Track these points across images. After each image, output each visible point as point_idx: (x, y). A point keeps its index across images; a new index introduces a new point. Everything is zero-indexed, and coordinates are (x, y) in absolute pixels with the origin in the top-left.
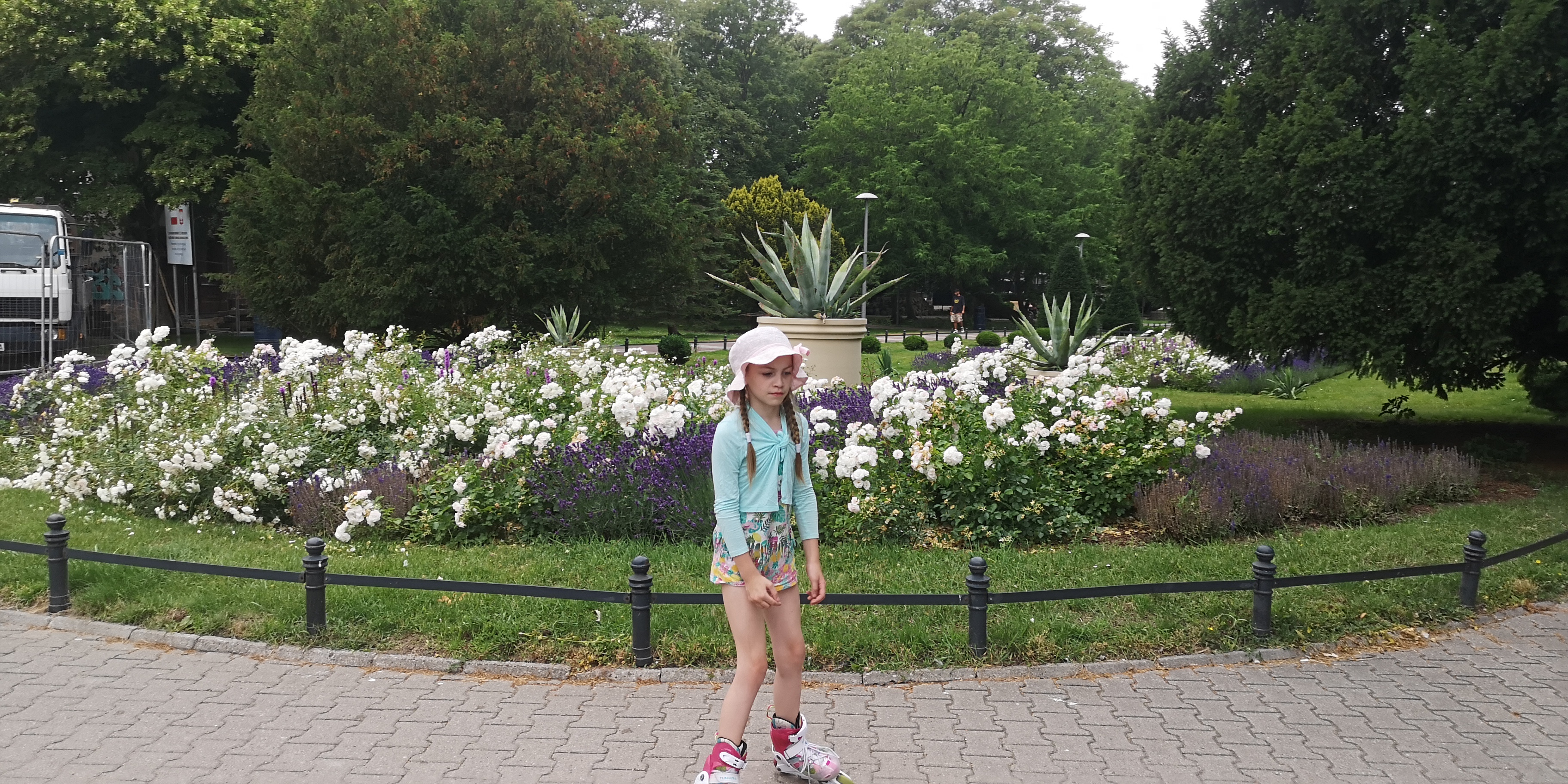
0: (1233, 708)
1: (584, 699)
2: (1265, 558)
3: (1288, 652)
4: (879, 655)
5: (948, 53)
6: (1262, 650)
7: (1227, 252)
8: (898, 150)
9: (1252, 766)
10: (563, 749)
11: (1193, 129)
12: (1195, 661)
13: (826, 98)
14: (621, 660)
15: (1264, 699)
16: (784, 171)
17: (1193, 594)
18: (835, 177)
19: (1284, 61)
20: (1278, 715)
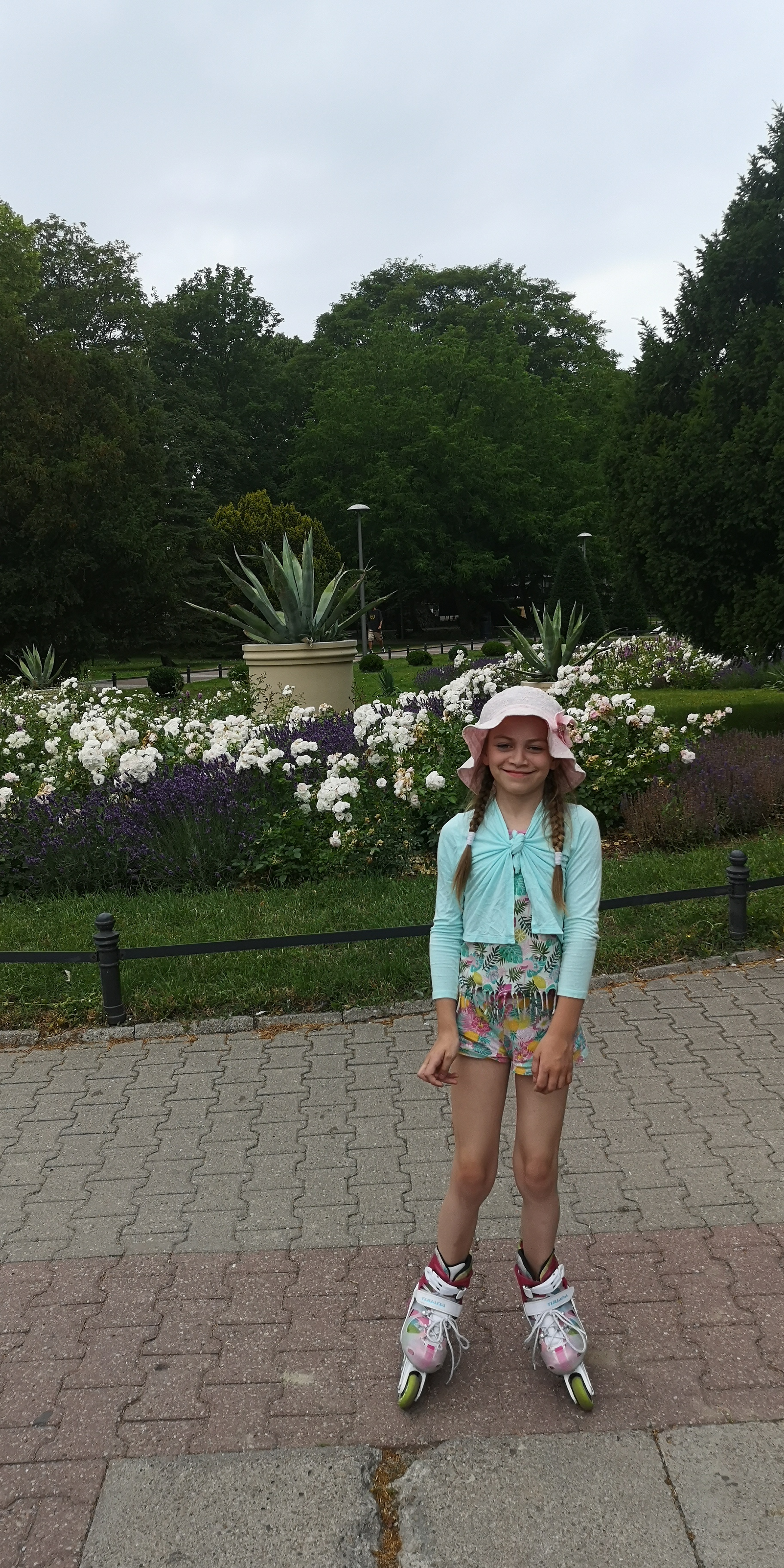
0: (706, 1014)
1: (54, 1063)
2: (739, 863)
3: (764, 953)
4: (359, 991)
5: (435, 350)
6: (738, 953)
7: (711, 550)
8: (390, 456)
9: (721, 1070)
10: (30, 1118)
11: (672, 424)
12: (672, 969)
13: (312, 404)
14: (92, 1020)
15: (737, 1003)
16: (273, 484)
17: (673, 903)
18: (326, 488)
19: (756, 350)
20: (750, 1017)
